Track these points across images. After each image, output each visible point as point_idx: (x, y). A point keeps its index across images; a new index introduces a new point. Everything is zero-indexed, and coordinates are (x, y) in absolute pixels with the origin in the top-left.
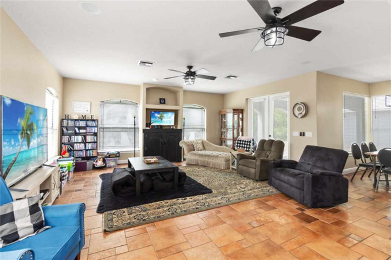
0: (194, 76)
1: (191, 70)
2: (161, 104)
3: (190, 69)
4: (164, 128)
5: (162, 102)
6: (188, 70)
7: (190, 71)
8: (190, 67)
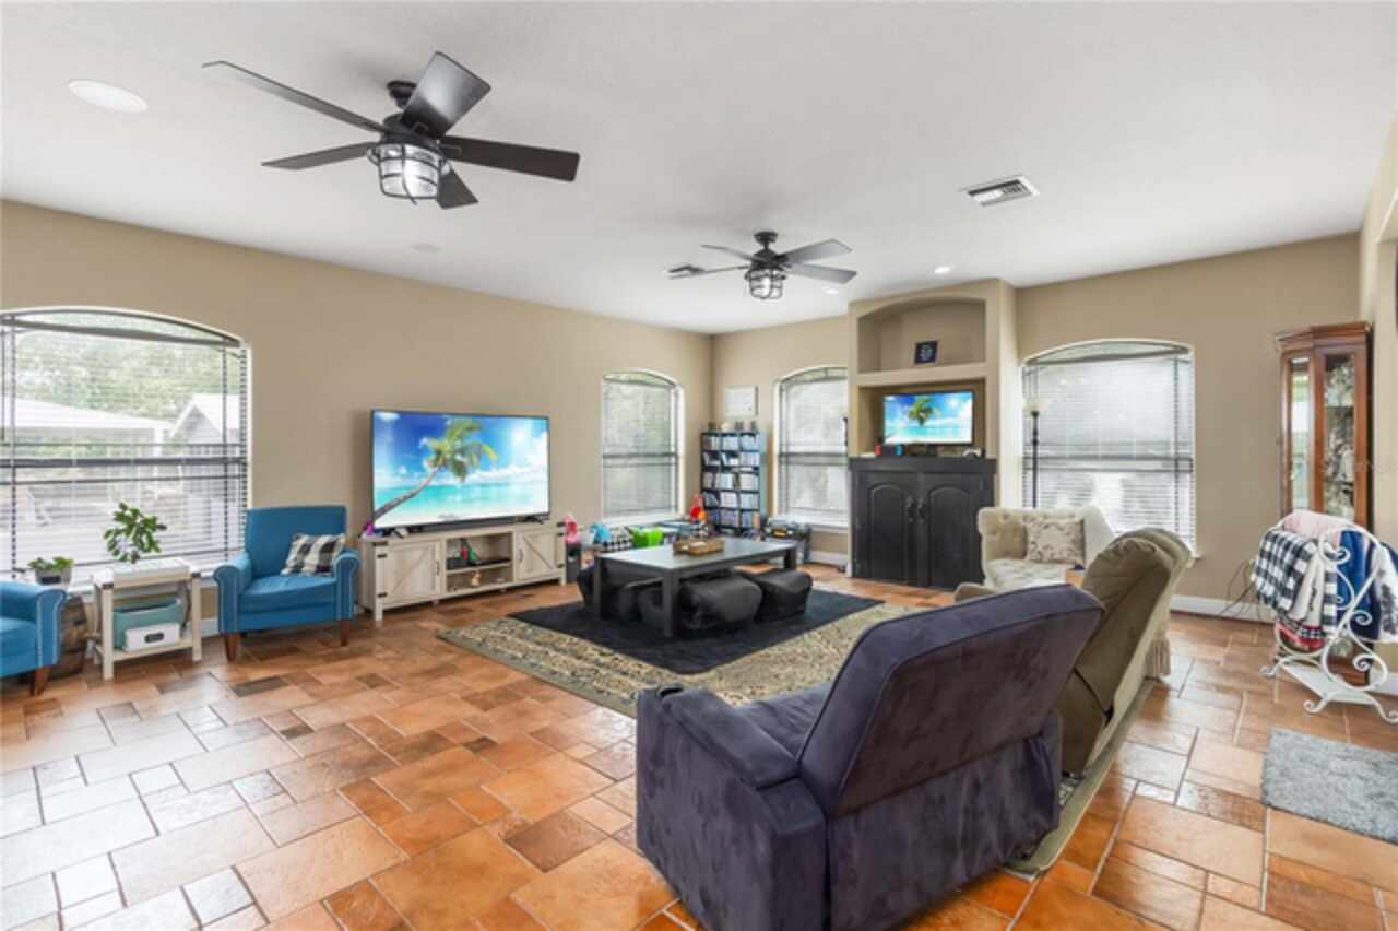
0: (781, 269)
1: (772, 247)
2: (920, 365)
3: (766, 245)
4: (942, 454)
5: (923, 355)
6: (759, 247)
7: (766, 252)
8: (765, 238)
